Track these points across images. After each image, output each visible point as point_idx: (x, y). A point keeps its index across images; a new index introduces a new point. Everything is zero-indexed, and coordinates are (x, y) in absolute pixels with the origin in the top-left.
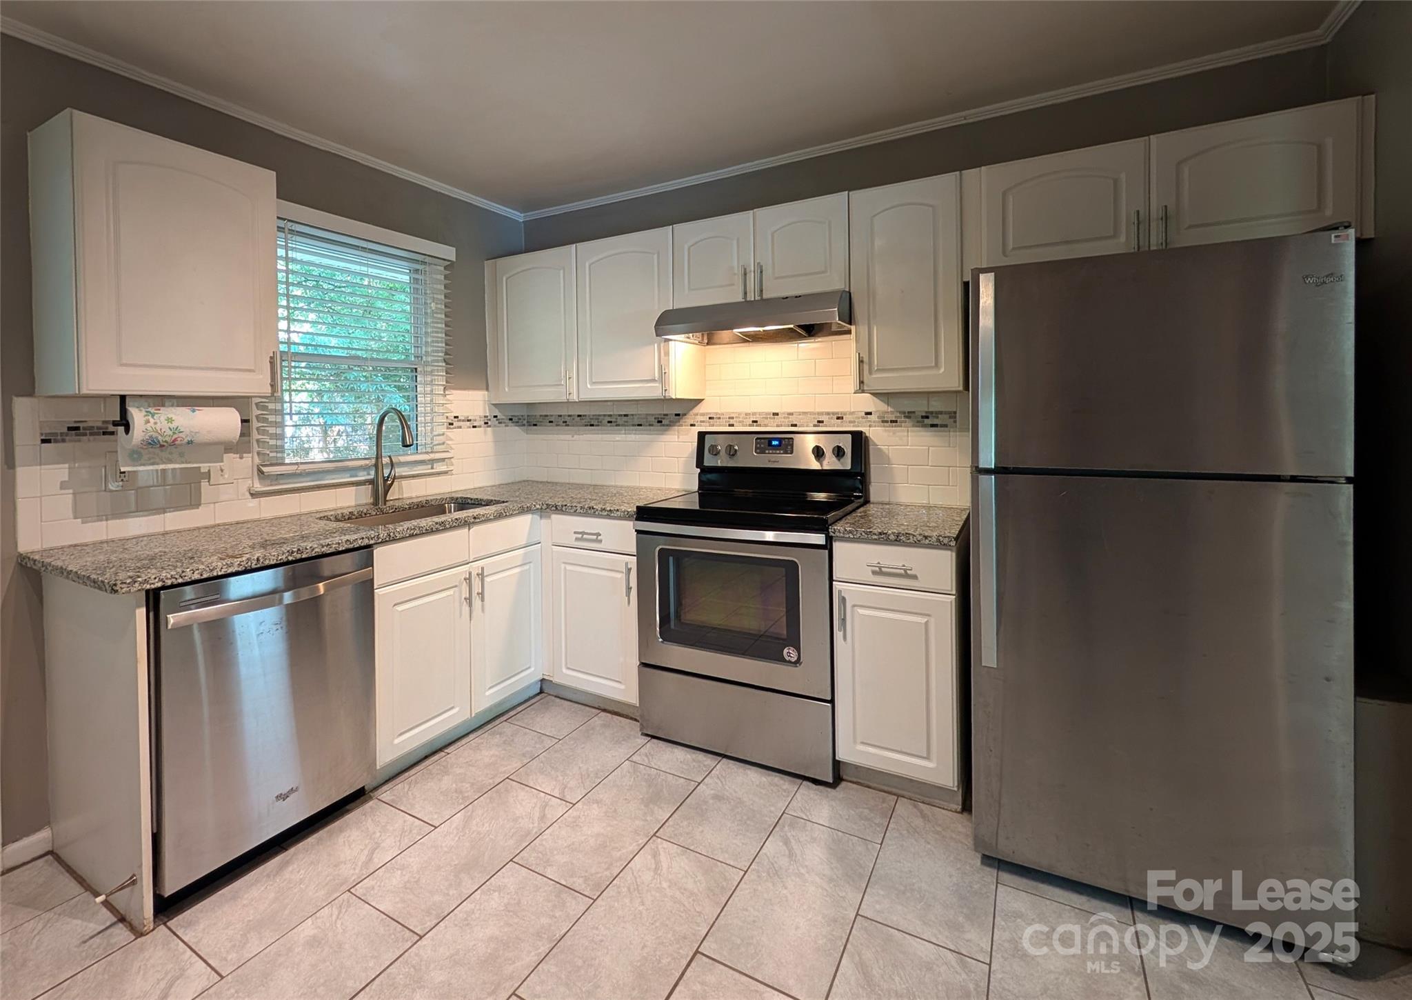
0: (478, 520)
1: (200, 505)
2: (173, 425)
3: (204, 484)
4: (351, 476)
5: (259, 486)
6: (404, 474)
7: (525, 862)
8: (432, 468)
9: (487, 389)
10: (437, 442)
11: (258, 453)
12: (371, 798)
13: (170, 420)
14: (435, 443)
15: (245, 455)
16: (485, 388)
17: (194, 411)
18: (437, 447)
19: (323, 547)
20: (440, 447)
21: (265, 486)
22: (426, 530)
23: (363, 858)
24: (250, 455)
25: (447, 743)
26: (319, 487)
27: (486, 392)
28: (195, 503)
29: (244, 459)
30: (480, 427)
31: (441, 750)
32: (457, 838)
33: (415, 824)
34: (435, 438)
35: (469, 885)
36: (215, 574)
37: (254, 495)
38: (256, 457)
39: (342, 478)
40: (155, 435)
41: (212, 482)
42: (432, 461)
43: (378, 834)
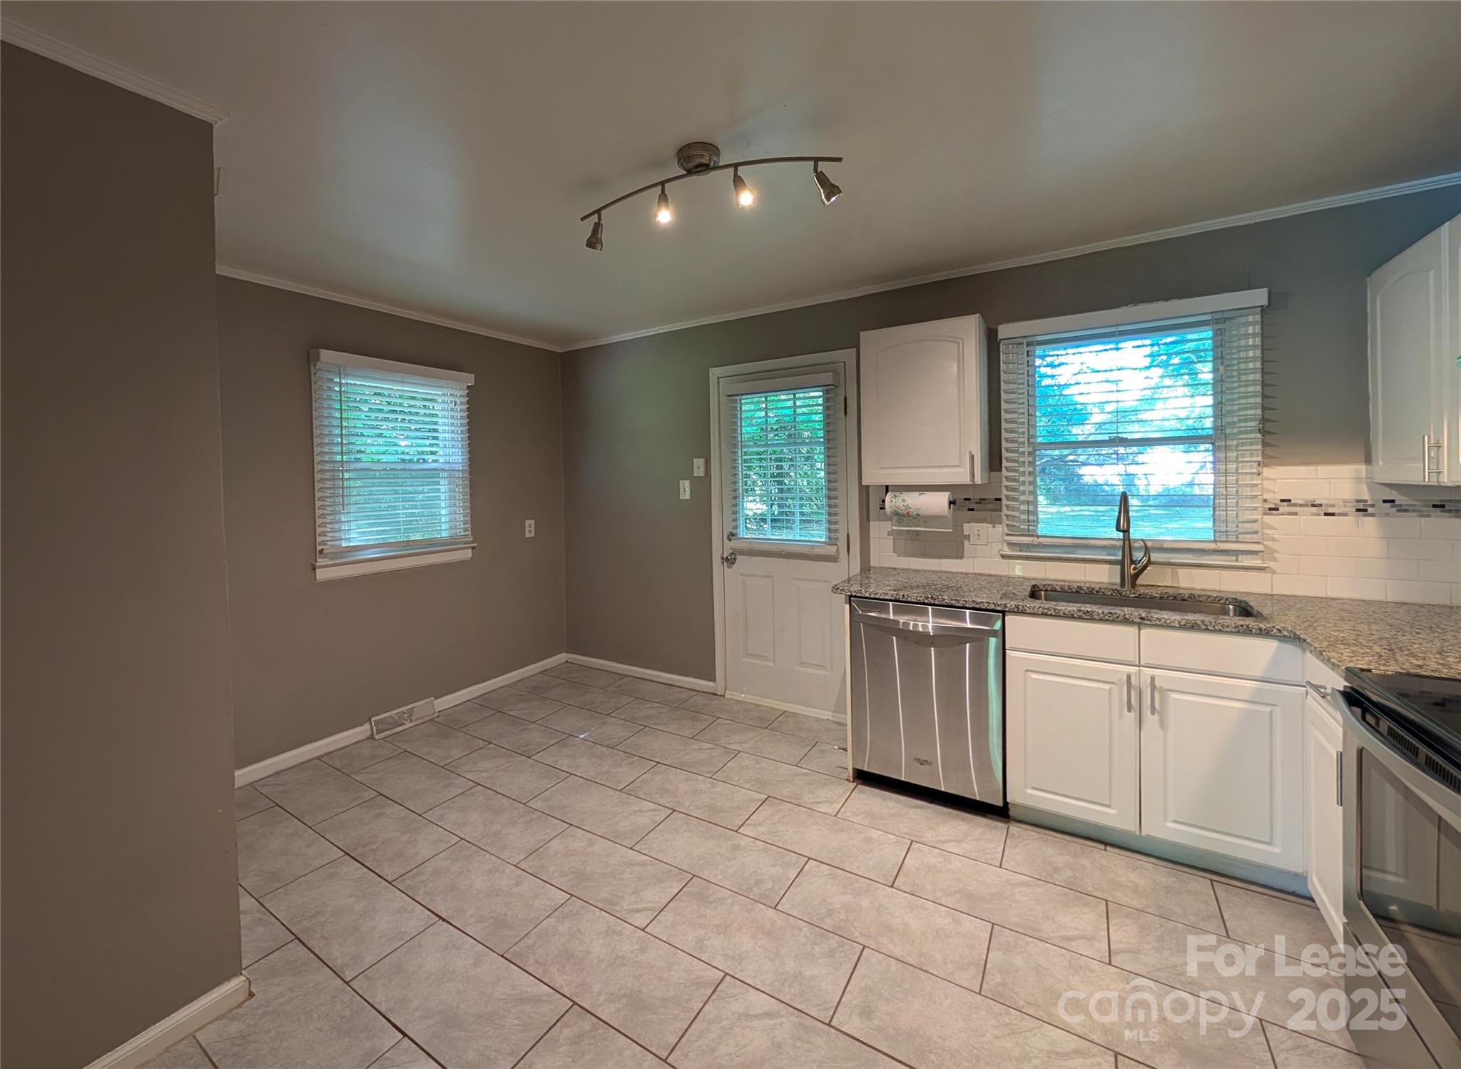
0: (1149, 622)
1: (963, 557)
2: (905, 504)
3: (966, 543)
4: (1108, 555)
5: (1007, 550)
6: (1173, 561)
7: (997, 934)
8: (1237, 560)
9: (1368, 460)
10: (1242, 531)
11: (1007, 525)
12: (1006, 822)
13: (904, 501)
14: (1241, 530)
15: (997, 525)
16: (1363, 458)
17: (920, 495)
18: (1244, 536)
19: (952, 600)
20: (1249, 536)
21: (1013, 551)
22: (1064, 613)
23: (944, 838)
24: (1001, 526)
25: (1124, 846)
26: (1067, 560)
27: (1363, 467)
28: (960, 555)
29: (996, 529)
30: (1345, 514)
31: (1106, 844)
32: (996, 882)
33: (997, 855)
34: (1240, 524)
35: (950, 902)
36: (877, 597)
37: (1004, 557)
38: (1005, 528)
39: (1096, 555)
40: (896, 509)
41: (972, 542)
42: (1237, 553)
43: (972, 838)
